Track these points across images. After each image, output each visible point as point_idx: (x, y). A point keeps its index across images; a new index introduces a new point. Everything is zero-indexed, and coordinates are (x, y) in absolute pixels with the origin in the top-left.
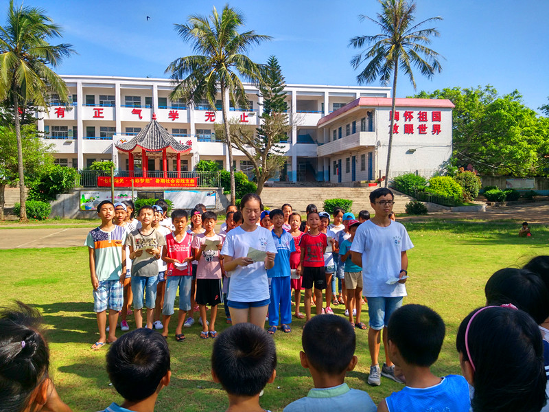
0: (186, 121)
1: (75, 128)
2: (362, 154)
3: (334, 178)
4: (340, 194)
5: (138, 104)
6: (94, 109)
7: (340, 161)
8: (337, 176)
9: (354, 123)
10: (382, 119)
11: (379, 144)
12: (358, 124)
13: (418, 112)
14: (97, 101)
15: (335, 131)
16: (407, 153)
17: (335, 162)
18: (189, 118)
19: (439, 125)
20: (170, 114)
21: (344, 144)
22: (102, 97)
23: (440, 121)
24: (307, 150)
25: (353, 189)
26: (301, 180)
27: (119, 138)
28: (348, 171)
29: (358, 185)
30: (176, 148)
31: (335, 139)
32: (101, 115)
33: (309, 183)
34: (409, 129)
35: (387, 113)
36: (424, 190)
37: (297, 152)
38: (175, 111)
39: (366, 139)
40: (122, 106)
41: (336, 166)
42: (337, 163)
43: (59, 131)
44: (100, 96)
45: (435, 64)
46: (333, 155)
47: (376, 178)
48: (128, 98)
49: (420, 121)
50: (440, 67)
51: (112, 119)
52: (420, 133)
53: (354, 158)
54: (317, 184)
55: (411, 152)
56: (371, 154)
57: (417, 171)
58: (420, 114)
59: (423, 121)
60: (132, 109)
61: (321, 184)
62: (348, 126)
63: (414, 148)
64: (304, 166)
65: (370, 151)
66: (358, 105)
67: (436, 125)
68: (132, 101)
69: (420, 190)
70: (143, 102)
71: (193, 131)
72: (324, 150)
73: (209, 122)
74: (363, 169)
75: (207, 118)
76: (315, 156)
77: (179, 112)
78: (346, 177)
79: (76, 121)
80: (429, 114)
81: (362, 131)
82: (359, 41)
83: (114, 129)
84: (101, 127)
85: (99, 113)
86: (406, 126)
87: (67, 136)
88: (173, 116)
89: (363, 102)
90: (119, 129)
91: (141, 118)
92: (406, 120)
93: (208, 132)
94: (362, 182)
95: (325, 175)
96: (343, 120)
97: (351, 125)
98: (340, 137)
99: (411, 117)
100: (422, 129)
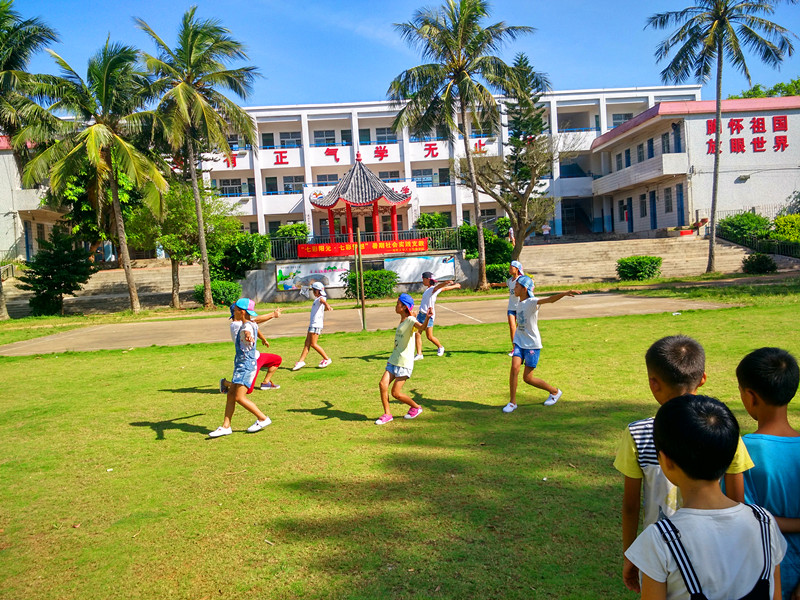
0: (398, 160)
1: (251, 181)
2: (667, 187)
3: (621, 226)
4: (637, 249)
5: (331, 141)
6: (275, 153)
7: (630, 200)
8: (626, 223)
9: (651, 142)
10: (695, 132)
11: (692, 170)
12: (658, 143)
13: (750, 119)
14: (277, 140)
15: (619, 156)
16: (736, 182)
17: (621, 202)
18: (402, 155)
19: (785, 137)
20: (376, 152)
21: (636, 175)
22: (283, 135)
23: (786, 130)
24: (577, 187)
25: (657, 240)
26: (570, 233)
27: (310, 190)
28: (643, 214)
29: (663, 234)
30: (391, 198)
31: (620, 167)
32: (284, 160)
33: (581, 237)
34: (737, 146)
35: (702, 123)
36: (767, 236)
37: (562, 191)
38: (383, 146)
39: (671, 164)
40: (311, 146)
41: (622, 208)
42: (625, 203)
43: (230, 186)
44: (281, 134)
45: (784, 43)
46: (618, 192)
47: (691, 223)
48: (317, 134)
49: (754, 132)
50: (791, 47)
51: (299, 165)
52: (755, 151)
53: (653, 194)
54: (595, 236)
55: (742, 180)
56: (680, 187)
57: (753, 209)
58: (753, 121)
59: (758, 132)
60: (325, 149)
61: (600, 236)
62: (641, 146)
63: (747, 174)
64: (571, 211)
65: (679, 182)
66: (657, 114)
67: (780, 137)
68: (325, 137)
69: (761, 237)
70: (338, 137)
71: (408, 174)
72: (604, 186)
73: (430, 158)
74: (669, 209)
75: (427, 152)
76: (589, 195)
77: (389, 147)
78: (641, 222)
79: (252, 170)
80: (768, 121)
81: (664, 152)
82: (661, 20)
83: (302, 179)
84: (284, 178)
85: (282, 157)
86: (733, 142)
87: (240, 191)
88: (381, 153)
89: (664, 109)
90: (309, 179)
91: (337, 160)
92: (732, 133)
93: (429, 172)
94: (669, 229)
95: (605, 222)
96: (633, 138)
97: (646, 145)
98: (628, 165)
99: (740, 128)
100: (758, 145)
